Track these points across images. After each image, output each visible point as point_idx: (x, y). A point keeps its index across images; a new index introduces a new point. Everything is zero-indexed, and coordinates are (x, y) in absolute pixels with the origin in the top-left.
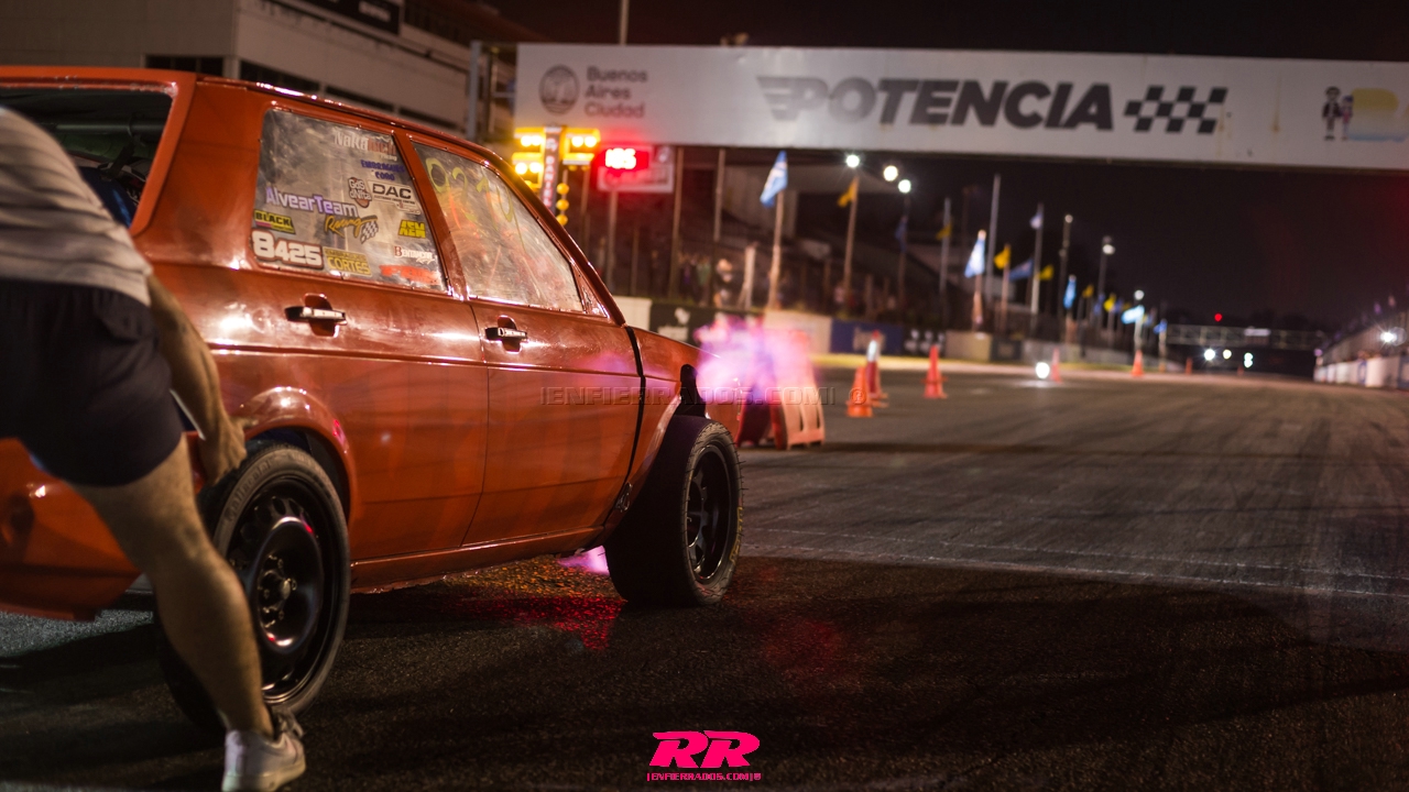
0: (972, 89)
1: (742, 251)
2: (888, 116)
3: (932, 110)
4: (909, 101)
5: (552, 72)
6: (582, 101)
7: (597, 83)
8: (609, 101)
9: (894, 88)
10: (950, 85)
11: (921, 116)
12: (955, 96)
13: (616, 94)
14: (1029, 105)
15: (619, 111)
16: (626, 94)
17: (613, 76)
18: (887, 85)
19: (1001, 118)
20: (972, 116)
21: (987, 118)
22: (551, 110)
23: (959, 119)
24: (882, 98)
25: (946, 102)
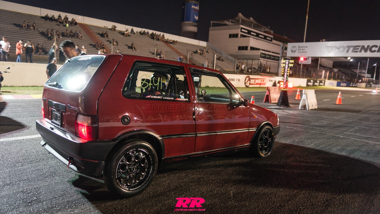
0: (363, 47)
1: (322, 71)
2: (348, 51)
3: (356, 50)
4: (351, 49)
5: (293, 47)
6: (297, 51)
7: (300, 48)
8: (301, 51)
9: (349, 47)
10: (359, 46)
11: (353, 51)
12: (360, 48)
13: (302, 50)
14: (374, 49)
15: (303, 52)
16: (304, 50)
17: (302, 47)
18: (348, 47)
19: (368, 51)
20: (363, 51)
21: (366, 51)
22: (292, 52)
23: (361, 51)
24: (347, 49)
25: (358, 49)
